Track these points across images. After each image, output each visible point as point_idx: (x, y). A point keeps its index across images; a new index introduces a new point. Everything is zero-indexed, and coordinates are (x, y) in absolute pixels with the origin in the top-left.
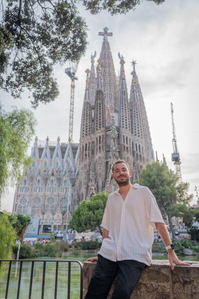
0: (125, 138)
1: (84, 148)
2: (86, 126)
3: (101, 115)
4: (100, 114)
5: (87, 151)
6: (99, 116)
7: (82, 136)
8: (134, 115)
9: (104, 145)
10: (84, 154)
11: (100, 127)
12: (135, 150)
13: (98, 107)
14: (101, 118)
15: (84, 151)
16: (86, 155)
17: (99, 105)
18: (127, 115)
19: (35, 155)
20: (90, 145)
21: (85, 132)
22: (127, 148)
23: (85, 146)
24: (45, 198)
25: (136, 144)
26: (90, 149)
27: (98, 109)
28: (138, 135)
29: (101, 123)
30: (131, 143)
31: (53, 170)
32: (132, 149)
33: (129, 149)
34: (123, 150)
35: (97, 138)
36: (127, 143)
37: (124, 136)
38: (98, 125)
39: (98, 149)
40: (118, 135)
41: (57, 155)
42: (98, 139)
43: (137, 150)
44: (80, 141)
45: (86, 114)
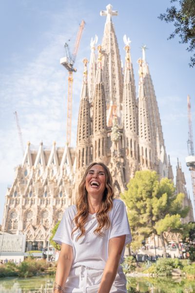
0: (129, 140)
1: (81, 154)
2: (84, 128)
3: (101, 114)
4: (100, 112)
5: (85, 157)
6: (98, 115)
7: (79, 139)
8: (140, 113)
9: (104, 150)
10: (81, 160)
11: (100, 129)
12: (141, 154)
13: (98, 104)
14: (101, 117)
15: (81, 157)
16: (83, 161)
17: (98, 102)
18: (132, 113)
19: (27, 162)
20: (88, 149)
21: (82, 135)
22: (131, 152)
23: (81, 151)
24: (39, 212)
25: (142, 147)
26: (88, 154)
27: (98, 107)
28: (144, 136)
29: (101, 123)
30: (137, 146)
31: (46, 179)
32: (137, 154)
33: (133, 153)
34: (126, 154)
35: (96, 142)
36: (131, 147)
37: (127, 138)
38: (97, 126)
39: (97, 154)
40: (121, 137)
41: (53, 162)
42: (98, 142)
43: (143, 154)
44: (77, 145)
45: (83, 113)
